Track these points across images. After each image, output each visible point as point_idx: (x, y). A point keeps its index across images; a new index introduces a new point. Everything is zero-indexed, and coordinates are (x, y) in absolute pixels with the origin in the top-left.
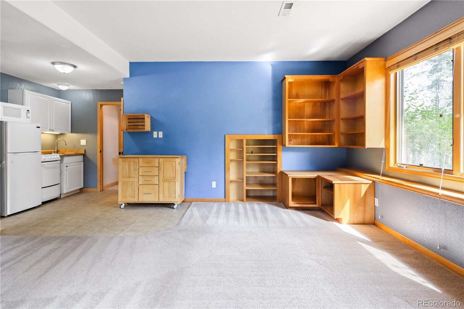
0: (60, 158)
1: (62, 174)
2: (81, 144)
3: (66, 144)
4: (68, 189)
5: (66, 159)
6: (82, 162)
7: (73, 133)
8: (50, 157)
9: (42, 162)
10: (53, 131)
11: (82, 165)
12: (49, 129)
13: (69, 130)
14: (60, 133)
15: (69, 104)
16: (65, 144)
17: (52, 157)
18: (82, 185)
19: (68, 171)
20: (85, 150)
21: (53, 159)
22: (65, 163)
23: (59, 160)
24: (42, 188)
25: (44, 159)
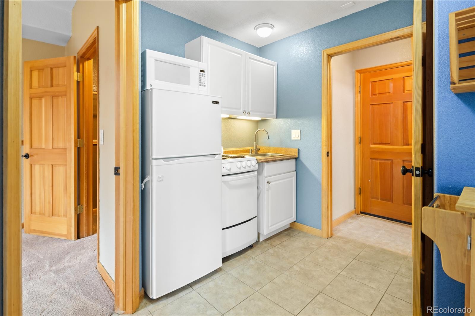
0: (257, 166)
1: (261, 196)
2: (293, 138)
3: (269, 139)
4: (271, 226)
5: (268, 168)
6: (294, 171)
7: (279, 118)
8: (239, 165)
9: (223, 176)
10: (249, 113)
11: (294, 177)
12: (242, 111)
13: (273, 113)
14: (260, 119)
15: (273, 66)
16: (267, 138)
17: (244, 164)
18: (294, 217)
19: (270, 191)
20: (299, 149)
21: (245, 168)
22: (266, 175)
23: (255, 171)
24: (223, 229)
25: (228, 170)
